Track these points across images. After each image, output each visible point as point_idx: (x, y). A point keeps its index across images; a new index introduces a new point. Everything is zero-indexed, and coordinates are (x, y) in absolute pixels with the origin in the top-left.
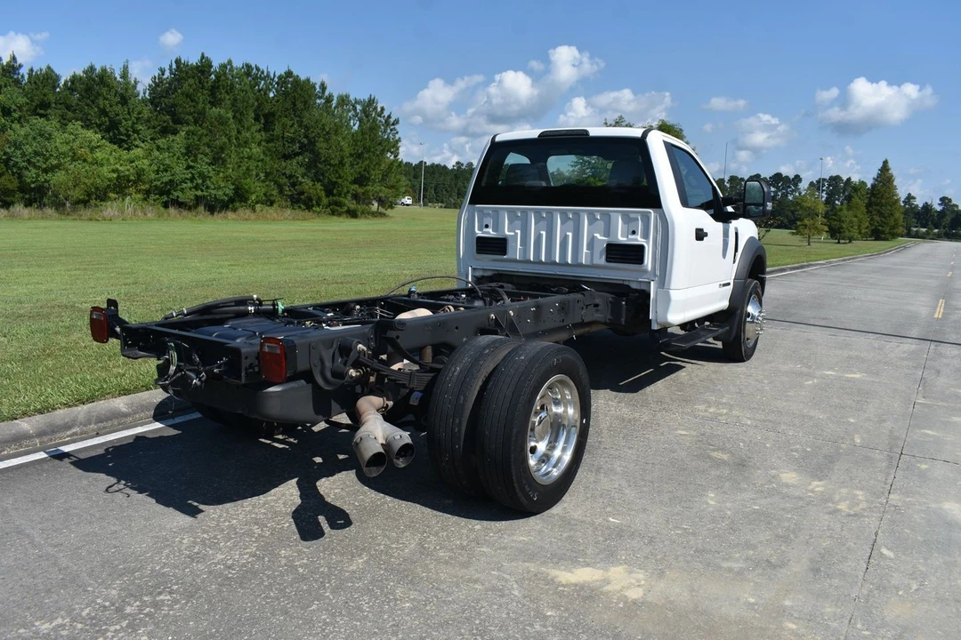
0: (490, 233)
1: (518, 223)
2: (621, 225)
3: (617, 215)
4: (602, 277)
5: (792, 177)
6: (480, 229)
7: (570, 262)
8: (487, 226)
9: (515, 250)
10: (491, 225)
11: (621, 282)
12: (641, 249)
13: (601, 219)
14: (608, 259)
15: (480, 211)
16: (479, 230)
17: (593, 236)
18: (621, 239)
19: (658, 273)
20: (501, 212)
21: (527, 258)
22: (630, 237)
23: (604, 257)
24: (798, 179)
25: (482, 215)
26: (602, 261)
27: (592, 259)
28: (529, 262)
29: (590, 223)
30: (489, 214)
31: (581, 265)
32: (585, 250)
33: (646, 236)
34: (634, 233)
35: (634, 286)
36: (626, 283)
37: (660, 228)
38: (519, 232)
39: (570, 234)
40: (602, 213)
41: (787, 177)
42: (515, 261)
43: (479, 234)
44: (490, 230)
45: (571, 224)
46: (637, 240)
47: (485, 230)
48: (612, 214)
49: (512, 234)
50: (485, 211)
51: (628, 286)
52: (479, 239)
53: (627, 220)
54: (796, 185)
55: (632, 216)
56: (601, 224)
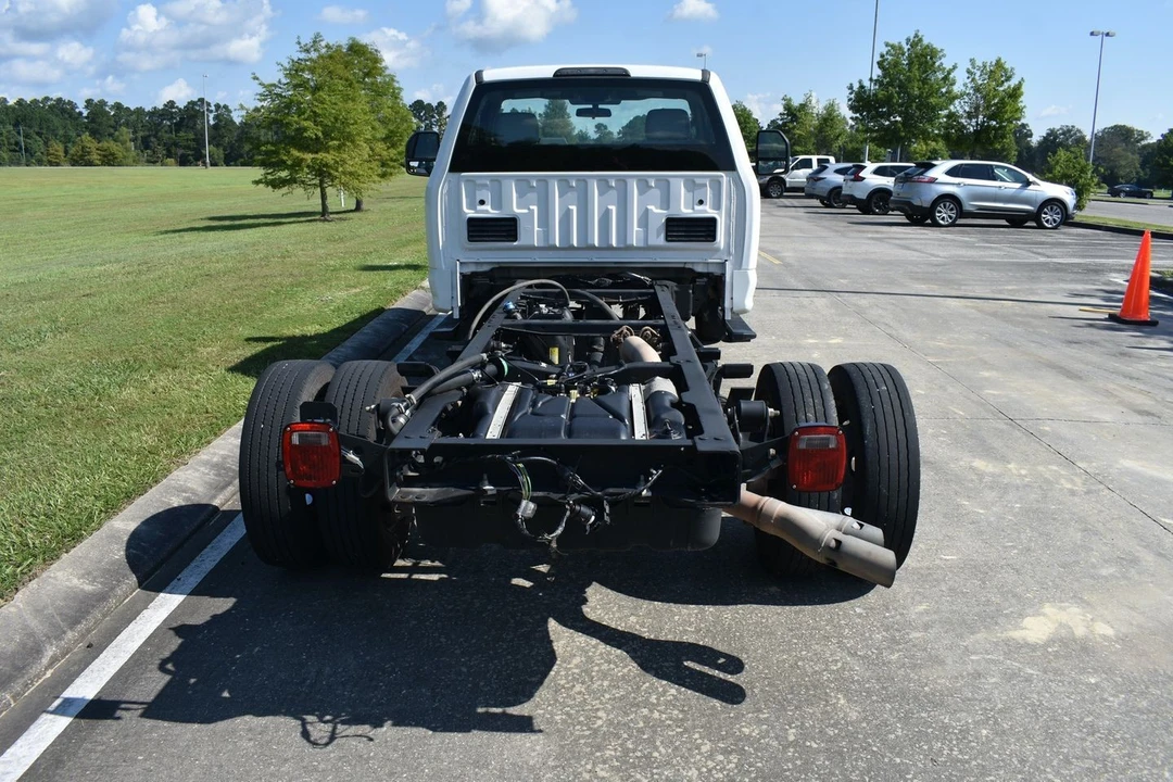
0: (488, 211)
1: (533, 196)
2: (685, 194)
3: (678, 179)
4: (659, 260)
5: (435, 104)
6: (471, 206)
7: (614, 244)
8: (482, 202)
9: (531, 234)
10: (488, 199)
11: (682, 266)
12: (713, 221)
13: (656, 187)
14: (668, 238)
15: (468, 180)
16: (468, 208)
17: (647, 210)
18: (686, 211)
19: (733, 250)
20: (504, 183)
21: (551, 243)
22: (697, 208)
23: (663, 236)
24: (441, 106)
25: (473, 187)
26: (661, 240)
27: (646, 238)
28: (554, 248)
29: (641, 193)
30: (486, 185)
31: (630, 248)
32: (636, 228)
33: (717, 206)
34: (701, 202)
35: (699, 269)
36: (687, 266)
37: (734, 195)
38: (535, 208)
39: (613, 208)
40: (658, 179)
41: (429, 104)
42: (532, 248)
43: (471, 214)
44: (487, 207)
45: (613, 194)
46: (706, 212)
47: (480, 207)
48: (671, 180)
49: (526, 211)
50: (478, 182)
51: (692, 270)
52: (471, 220)
53: (692, 186)
54: (440, 114)
55: (698, 181)
56: (656, 193)
